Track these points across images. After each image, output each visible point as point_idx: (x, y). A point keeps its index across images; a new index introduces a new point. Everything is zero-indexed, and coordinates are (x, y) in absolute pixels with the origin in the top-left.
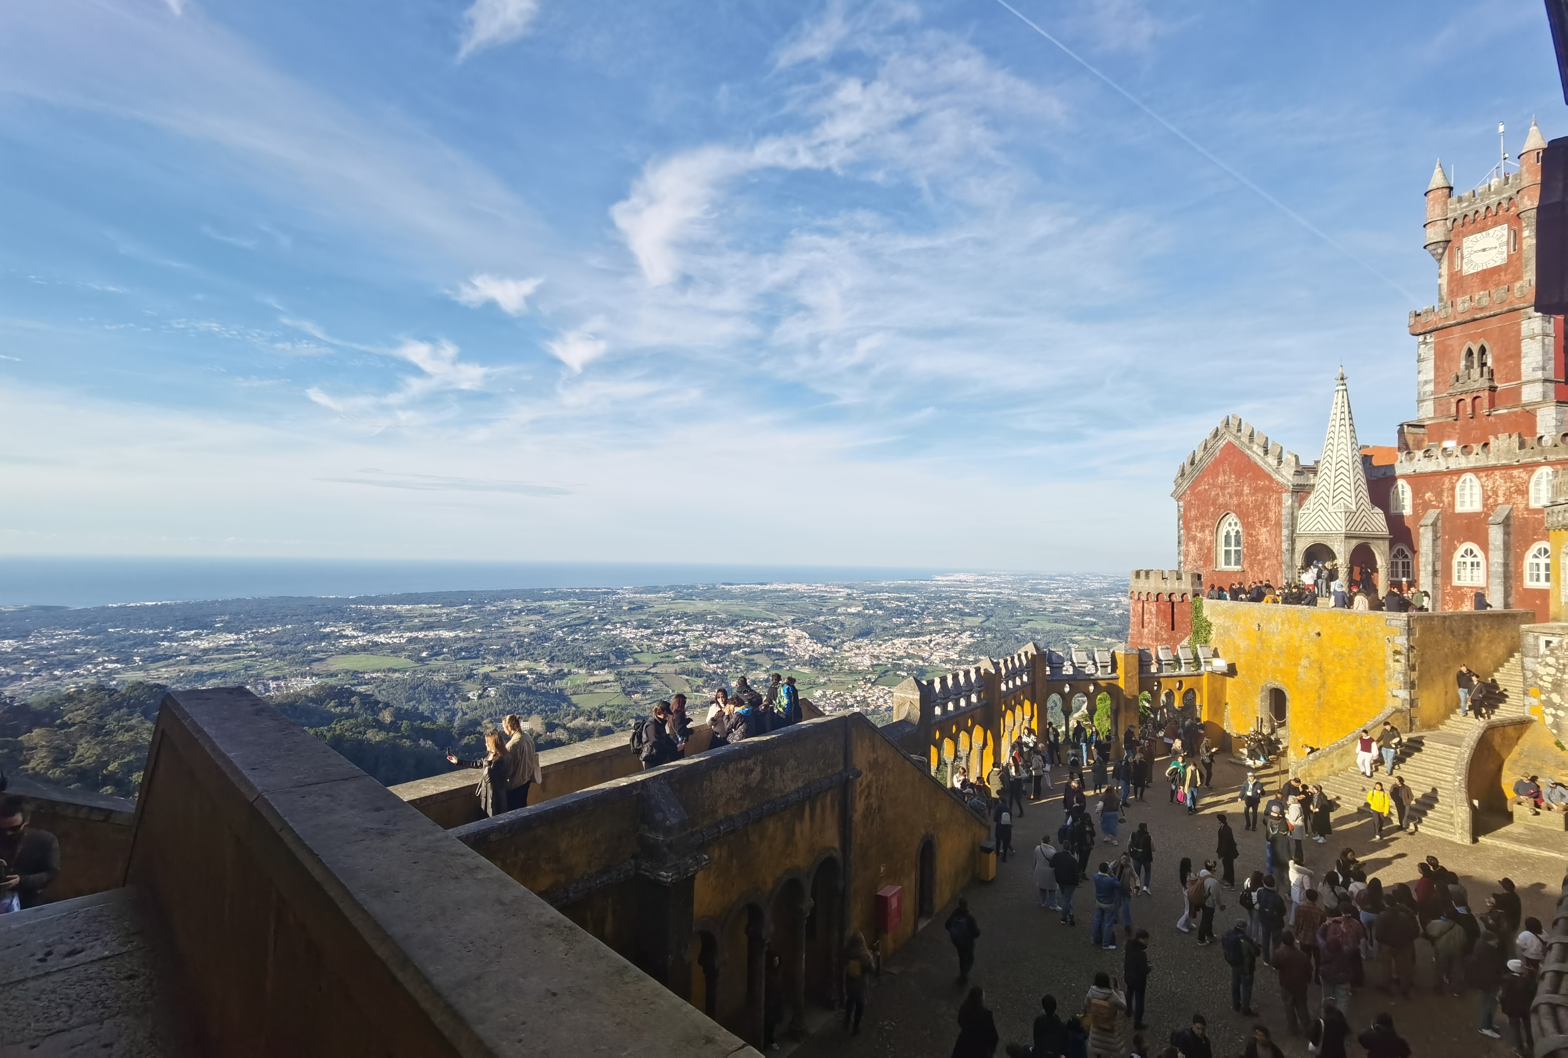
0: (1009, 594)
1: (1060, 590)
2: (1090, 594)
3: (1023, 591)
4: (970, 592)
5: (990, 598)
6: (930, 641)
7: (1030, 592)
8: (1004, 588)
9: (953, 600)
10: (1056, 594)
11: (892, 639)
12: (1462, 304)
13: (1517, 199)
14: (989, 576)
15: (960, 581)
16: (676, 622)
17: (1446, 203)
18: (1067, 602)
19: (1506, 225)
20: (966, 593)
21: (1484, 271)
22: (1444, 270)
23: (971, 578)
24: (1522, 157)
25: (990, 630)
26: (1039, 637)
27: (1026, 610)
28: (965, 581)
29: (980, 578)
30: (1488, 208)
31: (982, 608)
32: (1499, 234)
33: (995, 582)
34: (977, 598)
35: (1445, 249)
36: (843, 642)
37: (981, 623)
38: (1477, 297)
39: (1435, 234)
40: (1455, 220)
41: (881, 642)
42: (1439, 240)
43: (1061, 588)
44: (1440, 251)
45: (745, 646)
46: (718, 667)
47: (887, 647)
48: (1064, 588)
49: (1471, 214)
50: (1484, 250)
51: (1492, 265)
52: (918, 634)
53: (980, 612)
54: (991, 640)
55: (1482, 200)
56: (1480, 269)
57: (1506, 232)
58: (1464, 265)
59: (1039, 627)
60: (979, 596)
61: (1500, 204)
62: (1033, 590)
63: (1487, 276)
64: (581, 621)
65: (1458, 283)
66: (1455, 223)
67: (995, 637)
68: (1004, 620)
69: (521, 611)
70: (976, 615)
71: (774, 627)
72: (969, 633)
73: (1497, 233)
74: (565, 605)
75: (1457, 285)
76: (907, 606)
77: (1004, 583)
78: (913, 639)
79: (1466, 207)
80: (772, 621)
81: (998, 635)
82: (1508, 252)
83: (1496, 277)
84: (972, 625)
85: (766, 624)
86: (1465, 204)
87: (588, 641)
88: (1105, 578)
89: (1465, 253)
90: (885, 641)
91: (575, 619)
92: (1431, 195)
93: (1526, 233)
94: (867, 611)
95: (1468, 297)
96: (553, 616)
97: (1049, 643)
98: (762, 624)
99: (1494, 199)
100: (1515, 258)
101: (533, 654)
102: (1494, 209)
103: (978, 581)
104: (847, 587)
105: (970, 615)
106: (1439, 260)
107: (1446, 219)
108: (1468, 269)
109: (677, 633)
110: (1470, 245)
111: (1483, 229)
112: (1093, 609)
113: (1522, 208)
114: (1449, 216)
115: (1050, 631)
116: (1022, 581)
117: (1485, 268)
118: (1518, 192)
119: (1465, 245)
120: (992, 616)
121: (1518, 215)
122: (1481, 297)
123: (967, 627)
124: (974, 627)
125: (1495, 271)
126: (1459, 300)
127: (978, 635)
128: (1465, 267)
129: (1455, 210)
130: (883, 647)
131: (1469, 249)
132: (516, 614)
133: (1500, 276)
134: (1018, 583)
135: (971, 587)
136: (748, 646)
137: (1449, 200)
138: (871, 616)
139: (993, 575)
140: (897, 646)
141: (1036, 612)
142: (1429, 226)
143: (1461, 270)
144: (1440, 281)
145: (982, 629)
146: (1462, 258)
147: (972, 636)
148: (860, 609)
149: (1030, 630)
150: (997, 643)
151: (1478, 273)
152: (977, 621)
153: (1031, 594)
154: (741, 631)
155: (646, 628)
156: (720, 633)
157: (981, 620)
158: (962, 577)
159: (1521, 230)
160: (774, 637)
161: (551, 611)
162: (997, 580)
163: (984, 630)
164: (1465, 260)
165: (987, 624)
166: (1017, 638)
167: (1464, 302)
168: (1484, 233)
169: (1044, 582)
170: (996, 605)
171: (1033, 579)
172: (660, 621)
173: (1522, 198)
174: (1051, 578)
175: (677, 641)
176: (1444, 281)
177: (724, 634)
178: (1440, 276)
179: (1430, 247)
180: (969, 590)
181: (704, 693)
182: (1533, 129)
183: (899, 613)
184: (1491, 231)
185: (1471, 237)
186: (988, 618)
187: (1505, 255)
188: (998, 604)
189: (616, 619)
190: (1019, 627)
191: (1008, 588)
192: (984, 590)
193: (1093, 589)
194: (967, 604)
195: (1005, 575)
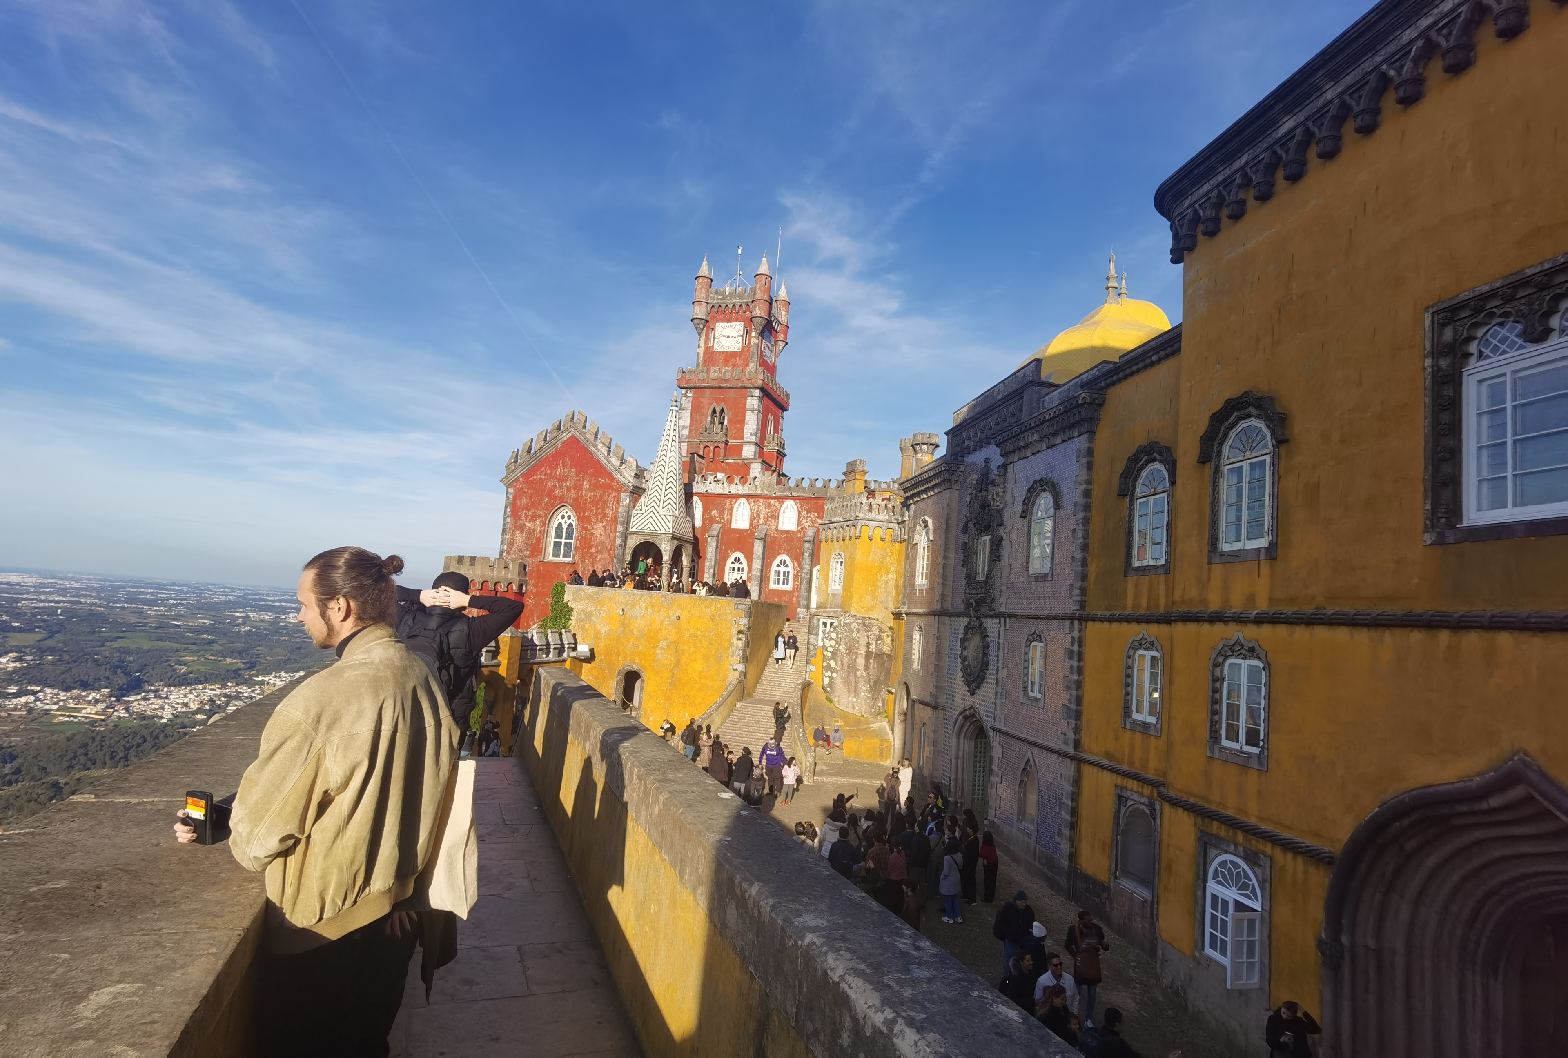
0: (91, 604)
1: (171, 602)
3: (115, 602)
4: (26, 599)
5: (59, 608)
7: (125, 602)
8: (85, 596)
10: (164, 606)
14: (61, 579)
15: (8, 584)
18: (178, 617)
20: (18, 600)
23: (29, 581)
25: (52, 651)
26: (131, 659)
27: (116, 625)
28: (19, 584)
29: (46, 581)
31: (44, 621)
33: (70, 588)
34: (36, 608)
37: (39, 641)
43: (172, 599)
48: (175, 600)
53: (38, 627)
54: (53, 663)
59: (133, 646)
60: (41, 605)
62: (129, 600)
67: (59, 660)
68: (79, 638)
70: (31, 631)
72: (14, 655)
77: (83, 589)
81: (66, 657)
84: (21, 644)
88: (233, 590)
97: (146, 665)
103: (43, 585)
105: (19, 630)
112: (213, 625)
115: (149, 651)
116: (115, 589)
120: (58, 632)
123: (12, 646)
124: (26, 647)
127: (30, 658)
134: (109, 591)
135: (28, 593)
139: (72, 579)
141: (132, 628)
145: (39, 649)
147: (19, 659)
149: (118, 650)
150: (63, 667)
152: (31, 639)
153: (126, 605)
157: (39, 637)
162: (75, 585)
163: (41, 651)
165: (50, 643)
166: (97, 660)
169: (149, 591)
170: (69, 619)
171: (132, 587)
180: (25, 596)
186: (52, 634)
188: (72, 617)
190: (103, 646)
191: (91, 596)
192: (51, 598)
193: (216, 603)
194: (17, 615)
195: (89, 580)
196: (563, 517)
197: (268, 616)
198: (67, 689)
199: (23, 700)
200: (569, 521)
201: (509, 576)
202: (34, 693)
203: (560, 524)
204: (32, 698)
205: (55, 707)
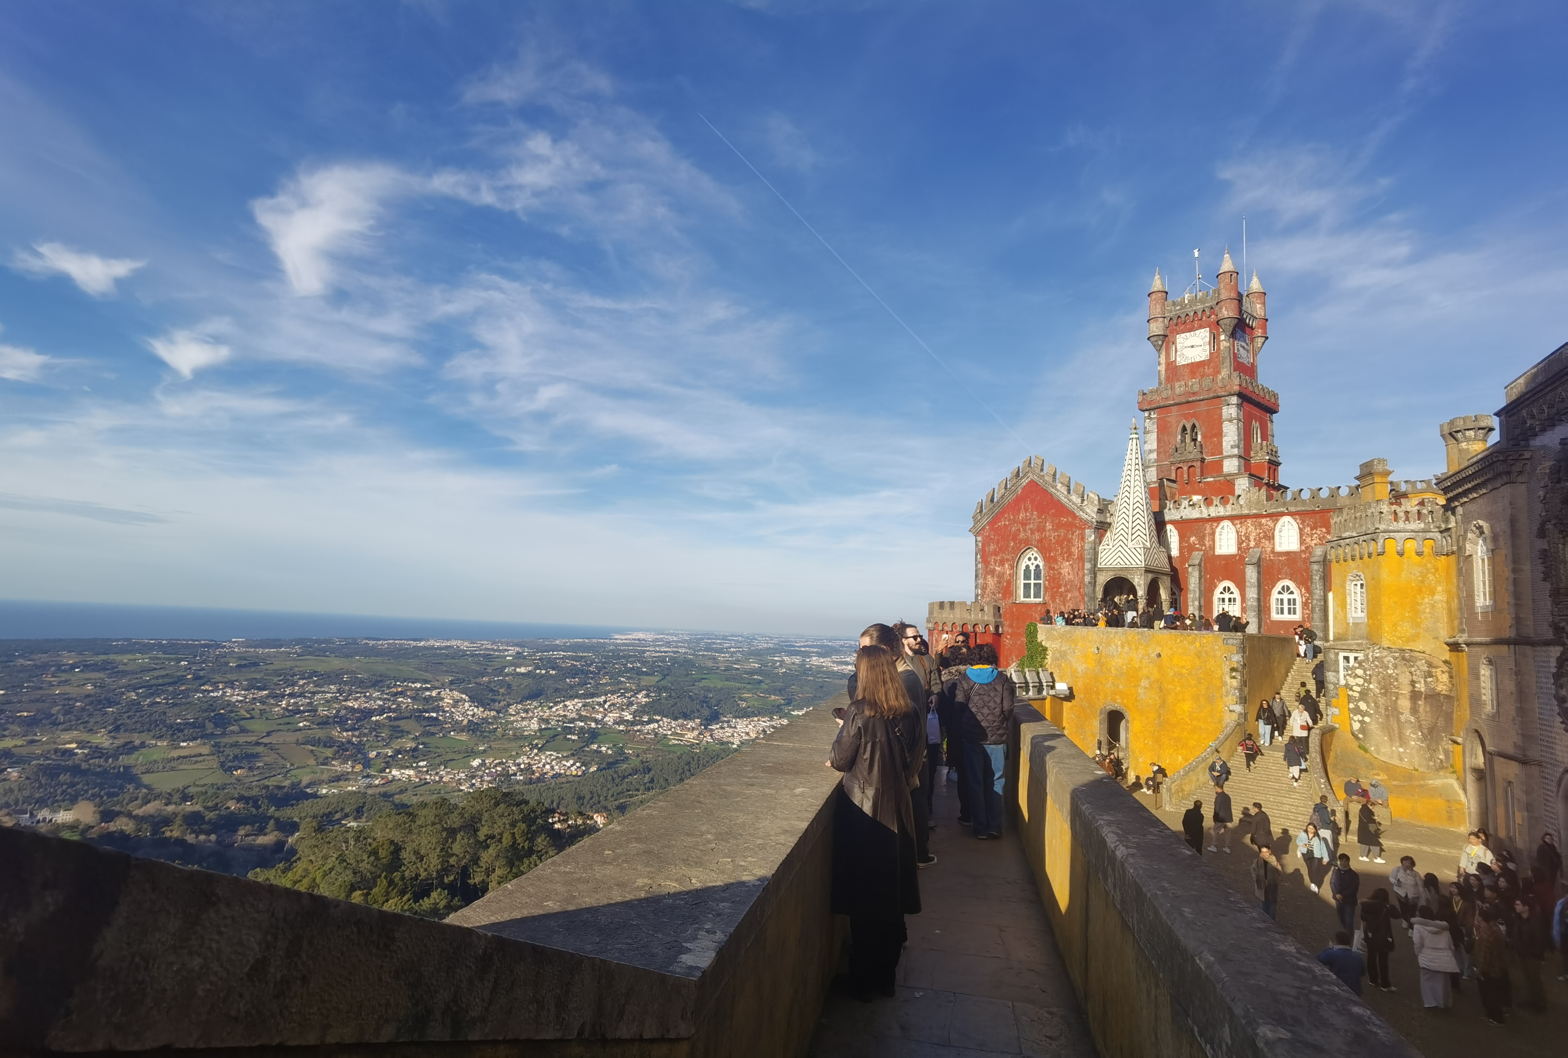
0: (685, 653)
1: (732, 650)
2: (757, 654)
3: (698, 651)
4: (648, 651)
5: (667, 656)
6: (605, 702)
7: (704, 651)
8: (681, 647)
9: (631, 660)
10: (728, 653)
11: (564, 701)
12: (1179, 388)
13: (1217, 309)
14: (667, 634)
15: (639, 640)
16: (301, 682)
17: (1164, 305)
18: (737, 662)
19: (1208, 329)
20: (644, 652)
21: (1192, 364)
22: (1163, 360)
23: (650, 637)
24: (1219, 277)
25: (665, 689)
26: (711, 695)
27: (701, 668)
28: (644, 640)
29: (659, 637)
30: (1195, 312)
31: (660, 666)
32: (1202, 336)
33: (673, 641)
34: (655, 657)
35: (1163, 342)
36: (509, 705)
37: (657, 682)
38: (1190, 384)
39: (1157, 328)
40: (1171, 319)
41: (551, 704)
42: (1160, 333)
43: (733, 647)
44: (1160, 343)
45: (390, 710)
46: (353, 736)
47: (558, 709)
48: (735, 648)
49: (1183, 316)
50: (1192, 347)
51: (1198, 359)
52: (592, 695)
53: (657, 671)
54: (666, 699)
55: (1191, 307)
56: (1190, 362)
57: (1208, 334)
58: (1178, 357)
59: (712, 685)
60: (657, 654)
61: (1204, 310)
62: (707, 650)
63: (1195, 368)
64: (167, 680)
65: (1173, 371)
66: (1171, 322)
67: (670, 696)
68: (679, 679)
69: (73, 667)
70: (652, 674)
71: (427, 689)
72: (645, 692)
73: (1201, 334)
74: (142, 660)
75: (1172, 373)
76: (583, 666)
77: (679, 642)
78: (587, 701)
79: (1179, 310)
80: (426, 682)
81: (673, 694)
82: (1210, 350)
83: (1201, 369)
84: (648, 684)
85: (418, 685)
86: (1178, 308)
87: (175, 705)
88: (771, 638)
89: (1178, 348)
90: (556, 703)
91: (157, 678)
92: (1153, 296)
93: (1222, 337)
94: (538, 671)
95: (1183, 383)
96: (124, 673)
97: (720, 700)
98: (413, 686)
99: (1200, 307)
100: (1214, 356)
101: (87, 722)
102: (1200, 314)
103: (657, 640)
104: (517, 645)
105: (646, 674)
106: (1159, 351)
107: (1164, 318)
108: (1181, 361)
109: (302, 695)
110: (1182, 341)
111: (1190, 330)
112: (760, 667)
113: (1220, 316)
114: (1166, 315)
115: (721, 689)
116: (698, 641)
117: (1193, 361)
118: (1217, 304)
119: (1178, 341)
120: (668, 675)
121: (1217, 322)
122: (1194, 384)
123: (643, 686)
124: (651, 686)
125: (1201, 364)
126: (1177, 385)
127: (654, 695)
128: (1178, 359)
129: (1171, 311)
130: (554, 709)
131: (1181, 345)
132: (64, 671)
133: (1204, 369)
134: (694, 642)
135: (649, 646)
136: (394, 711)
137: (1166, 303)
138: (542, 676)
139: (671, 635)
140: (569, 708)
141: (710, 671)
142: (1152, 321)
143: (1175, 361)
144: (1159, 368)
145: (657, 688)
146: (1176, 351)
147: (647, 696)
148: (530, 668)
149: (703, 688)
150: (672, 702)
151: (1188, 365)
152: (653, 680)
153: (705, 653)
154: (386, 694)
155: (260, 689)
156: (358, 695)
157: (657, 679)
158: (641, 636)
159: (1219, 335)
160: (427, 700)
161: (121, 668)
162: (675, 639)
163: (659, 689)
164: (1178, 353)
165: (664, 683)
166: (690, 697)
167: (1180, 387)
168: (1192, 333)
169: (718, 641)
170: (673, 665)
171: (708, 639)
172: (280, 681)
173: (1221, 308)
174: (725, 638)
175: (302, 705)
176: (1162, 368)
177: (365, 696)
178: (1159, 364)
179: (1152, 339)
180: (648, 649)
181: (334, 765)
182: (1226, 256)
183: (574, 672)
184: (1197, 332)
185: (1183, 335)
186: (664, 677)
187: (1208, 352)
188: (675, 663)
189: (218, 678)
190: (694, 685)
191: (684, 647)
192: (662, 650)
193: (761, 649)
194: (644, 663)
195: (682, 634)
196: (1030, 559)
197: (797, 660)
198: (676, 719)
199: (652, 726)
200: (1036, 563)
201: (986, 618)
202: (657, 721)
203: (1027, 567)
204: (656, 725)
205: (669, 733)
